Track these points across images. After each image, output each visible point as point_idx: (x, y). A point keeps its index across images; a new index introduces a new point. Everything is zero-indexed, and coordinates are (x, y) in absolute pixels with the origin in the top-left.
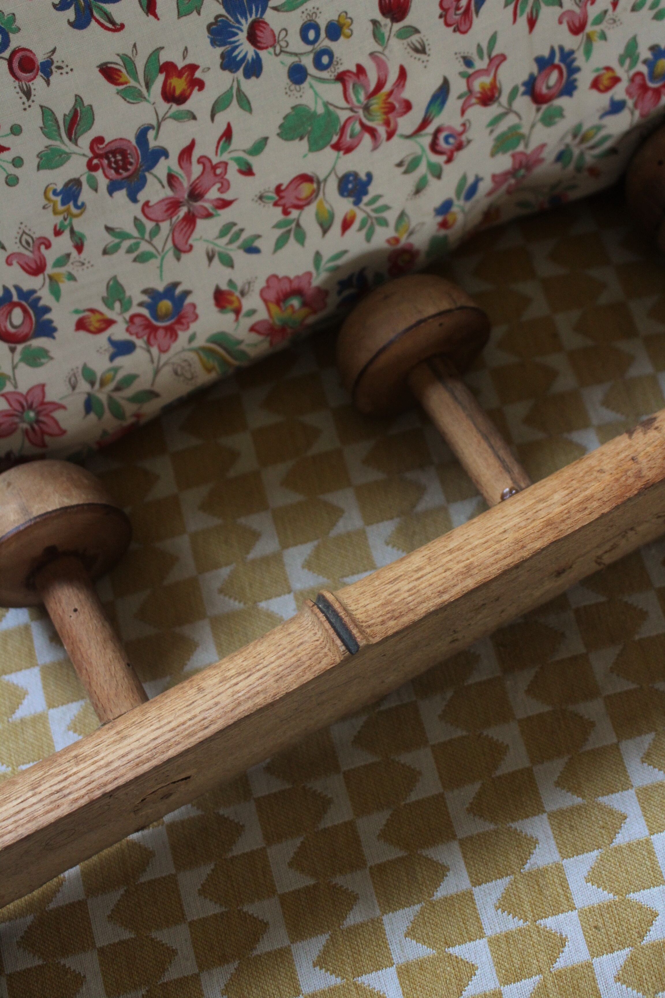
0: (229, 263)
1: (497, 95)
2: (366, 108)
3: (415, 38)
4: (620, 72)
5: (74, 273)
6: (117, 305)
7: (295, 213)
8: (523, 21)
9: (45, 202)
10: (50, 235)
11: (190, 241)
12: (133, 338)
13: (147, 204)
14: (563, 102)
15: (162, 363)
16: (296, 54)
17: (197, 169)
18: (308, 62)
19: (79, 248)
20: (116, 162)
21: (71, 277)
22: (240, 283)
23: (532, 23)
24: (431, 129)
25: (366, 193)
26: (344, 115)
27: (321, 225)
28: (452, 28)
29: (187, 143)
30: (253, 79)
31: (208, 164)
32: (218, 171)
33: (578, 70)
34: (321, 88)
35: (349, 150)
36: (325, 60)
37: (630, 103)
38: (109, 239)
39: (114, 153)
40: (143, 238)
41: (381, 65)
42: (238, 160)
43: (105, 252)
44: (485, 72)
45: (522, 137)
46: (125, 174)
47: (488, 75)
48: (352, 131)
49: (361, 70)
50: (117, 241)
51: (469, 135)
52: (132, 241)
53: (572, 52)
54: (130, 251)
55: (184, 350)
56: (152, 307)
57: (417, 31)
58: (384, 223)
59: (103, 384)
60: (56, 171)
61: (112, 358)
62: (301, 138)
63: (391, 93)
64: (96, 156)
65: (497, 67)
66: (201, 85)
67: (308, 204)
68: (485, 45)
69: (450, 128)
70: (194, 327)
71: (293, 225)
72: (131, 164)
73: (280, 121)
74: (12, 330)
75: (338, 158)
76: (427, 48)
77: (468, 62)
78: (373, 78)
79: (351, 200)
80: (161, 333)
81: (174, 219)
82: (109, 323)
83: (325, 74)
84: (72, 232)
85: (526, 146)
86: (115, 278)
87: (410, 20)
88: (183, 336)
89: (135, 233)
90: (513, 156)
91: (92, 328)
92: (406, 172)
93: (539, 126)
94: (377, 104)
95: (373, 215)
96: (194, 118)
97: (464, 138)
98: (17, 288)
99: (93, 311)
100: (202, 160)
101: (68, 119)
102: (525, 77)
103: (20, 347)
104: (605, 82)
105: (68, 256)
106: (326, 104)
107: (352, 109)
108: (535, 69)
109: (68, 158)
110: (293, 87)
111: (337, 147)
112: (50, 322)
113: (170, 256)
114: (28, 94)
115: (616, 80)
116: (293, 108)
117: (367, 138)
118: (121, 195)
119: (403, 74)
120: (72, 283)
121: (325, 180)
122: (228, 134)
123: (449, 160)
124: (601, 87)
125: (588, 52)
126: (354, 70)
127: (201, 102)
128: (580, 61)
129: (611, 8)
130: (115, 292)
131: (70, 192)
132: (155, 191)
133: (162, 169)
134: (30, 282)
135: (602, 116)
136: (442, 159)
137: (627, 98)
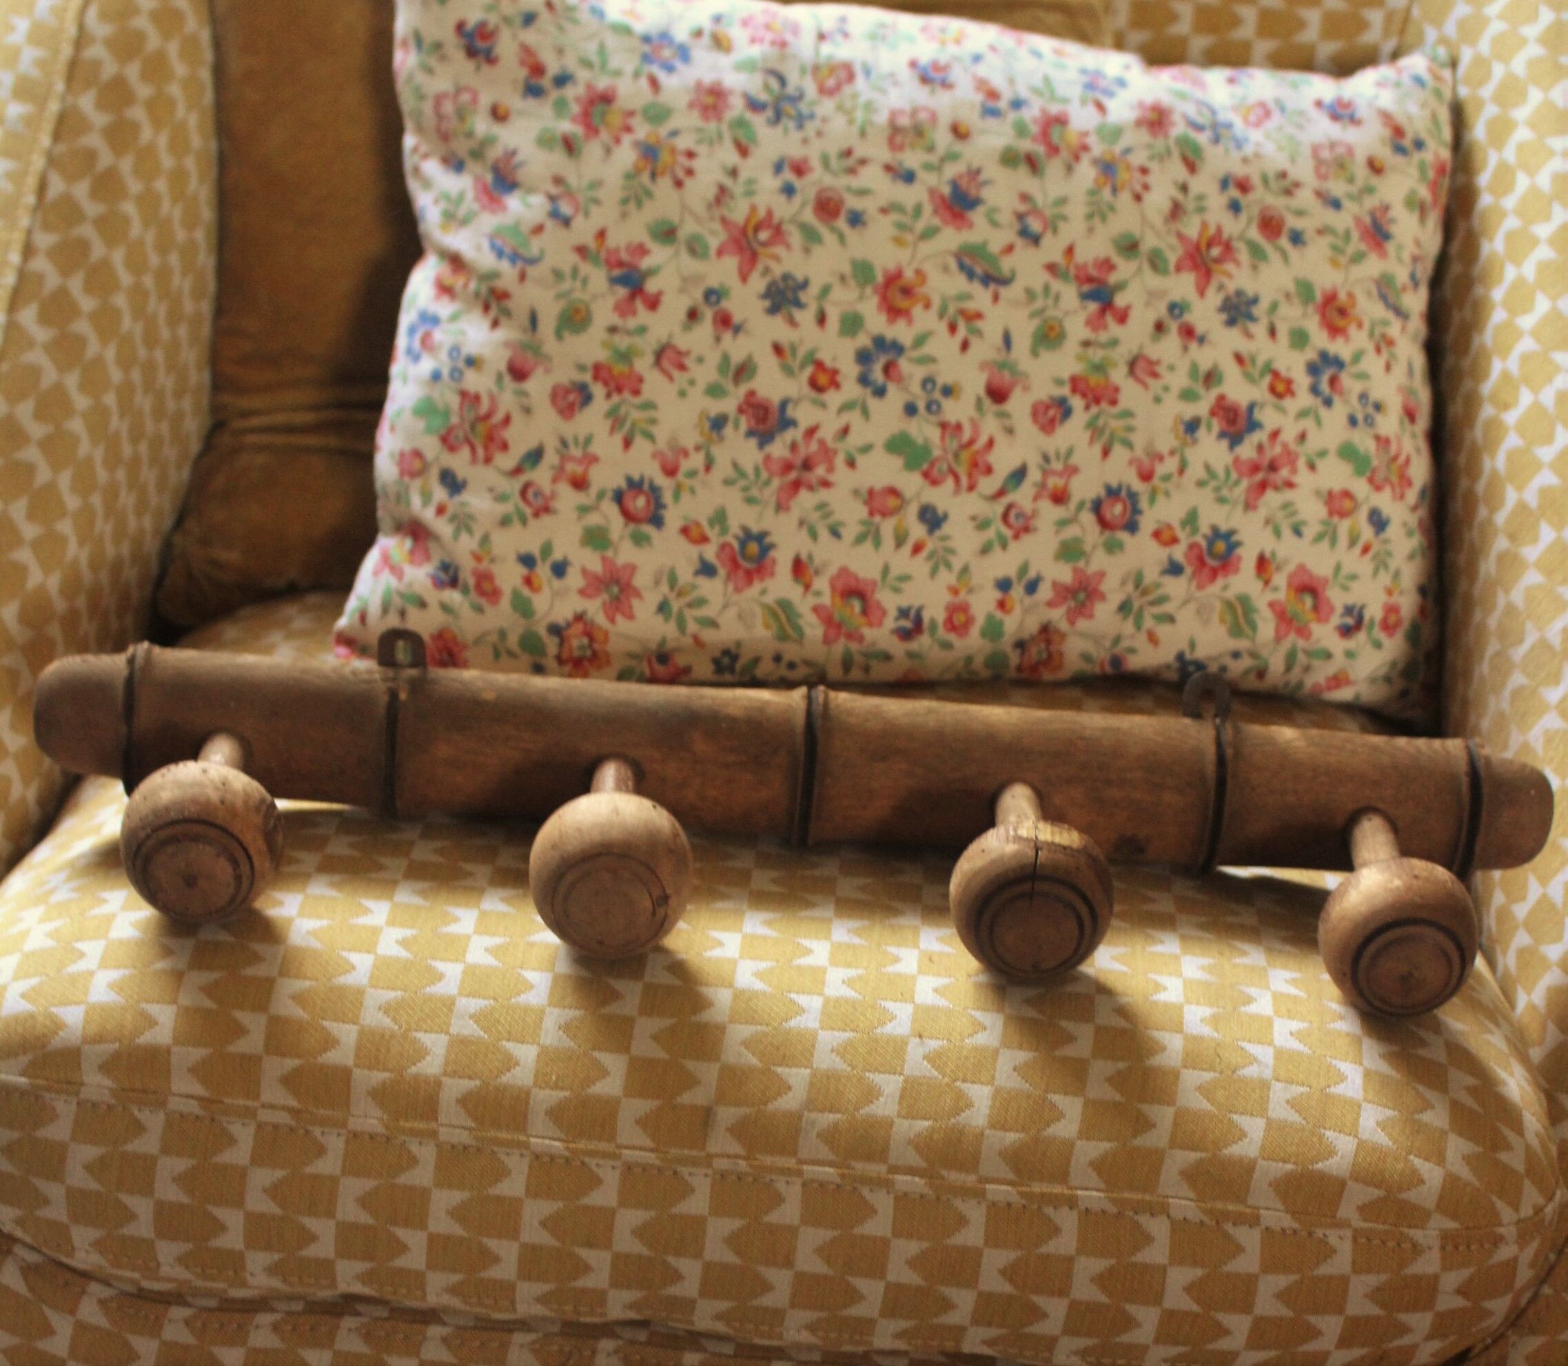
0: (814, 535)
1: (1066, 500)
2: (956, 455)
3: (1007, 422)
4: (1180, 534)
5: (696, 487)
6: (717, 528)
7: (877, 519)
8: (1097, 447)
9: (697, 422)
10: (691, 449)
11: (791, 503)
12: (719, 565)
13: (769, 456)
14: (1123, 536)
15: (732, 600)
16: (914, 395)
17: (814, 446)
18: (921, 405)
19: (708, 468)
20: (759, 415)
22: (817, 561)
23: (1106, 453)
24: (1005, 500)
25: (939, 528)
26: (937, 453)
27: (896, 539)
28: (1038, 426)
29: (814, 424)
30: (877, 399)
31: (824, 446)
32: (830, 454)
33: (1141, 512)
34: (925, 426)
35: (934, 483)
36: (934, 407)
37: (1188, 570)
38: (731, 472)
39: (760, 407)
40: (756, 484)
41: (975, 426)
42: (847, 452)
43: (725, 482)
44: (1060, 474)
45: (1083, 553)
46: (762, 427)
47: (1062, 478)
48: (941, 467)
49: (959, 426)
50: (737, 477)
51: (1036, 523)
52: (747, 482)
53: (1137, 494)
54: (742, 490)
55: (753, 599)
56: (743, 543)
57: (1010, 417)
58: (950, 567)
59: (680, 594)
60: (714, 401)
61: (696, 574)
62: (900, 456)
63: (977, 452)
64: (747, 403)
65: (1070, 476)
66: (838, 386)
67: (890, 515)
68: (1062, 452)
69: (1021, 507)
70: (769, 583)
71: (874, 528)
72: (768, 421)
73: (888, 437)
74: (633, 510)
75: (924, 486)
76: (1015, 432)
77: (1046, 458)
78: (967, 435)
79: (926, 528)
80: (741, 573)
81: (785, 478)
82: (706, 539)
83: (931, 418)
84: (708, 453)
85: (1087, 565)
86: (723, 507)
87: (1007, 407)
88: (757, 586)
89: (752, 476)
90: (1074, 571)
91: (691, 537)
92: (976, 528)
93: (1101, 550)
94: (965, 456)
95: (941, 552)
96: (825, 408)
97: (1031, 524)
98: (651, 481)
99: (697, 524)
100: (822, 443)
101: (738, 368)
102: (1094, 497)
103: (633, 526)
104: (1166, 537)
105: (697, 471)
106: (926, 440)
107: (944, 451)
108: (1103, 495)
109: (727, 396)
110: (904, 417)
111: (926, 475)
112: (663, 517)
113: (771, 508)
114: (718, 339)
115: (1176, 540)
116: (900, 432)
117: (951, 480)
118: (753, 441)
120: (691, 495)
121: (910, 501)
122: (845, 431)
123: (1016, 536)
124: (1161, 540)
125: (1152, 501)
126: (954, 423)
127: (834, 398)
128: (1143, 504)
129: (1176, 475)
130: (720, 518)
131: (718, 423)
132: (778, 449)
133: (790, 435)
134: (661, 480)
135: (1162, 573)
136: (1009, 533)
137: (1185, 563)
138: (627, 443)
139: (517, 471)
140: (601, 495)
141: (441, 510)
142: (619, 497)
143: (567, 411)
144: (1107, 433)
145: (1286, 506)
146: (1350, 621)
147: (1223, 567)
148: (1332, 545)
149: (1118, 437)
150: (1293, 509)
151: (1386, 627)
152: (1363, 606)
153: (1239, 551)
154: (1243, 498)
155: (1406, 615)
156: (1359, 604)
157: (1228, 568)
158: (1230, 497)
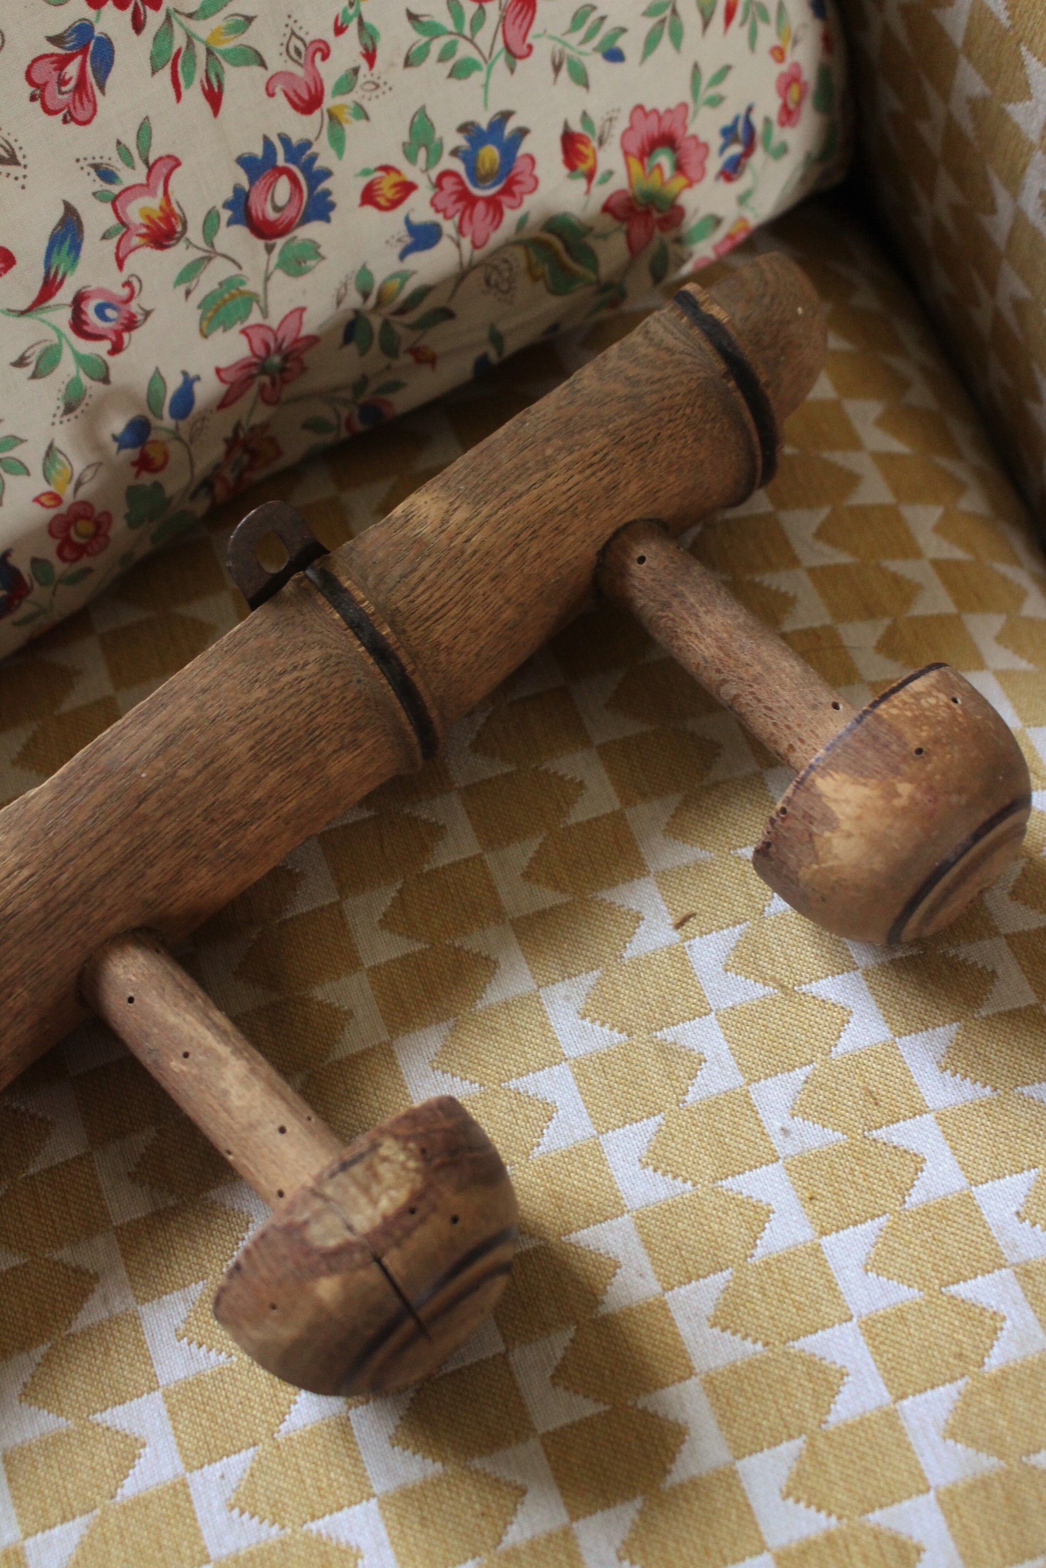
1: (179, 229)
4: (411, 173)
8: (194, 95)
14: (312, 231)
23: (214, 98)
24: (65, 295)
28: (60, 116)
33: (327, 174)
37: (449, 227)
44: (146, 188)
45: (251, 298)
47: (154, 194)
51: (144, 301)
53: (306, 145)
58: (22, 469)
65: (167, 177)
68: (131, 143)
69: (101, 291)
76: (19, 155)
77: (106, 174)
85: (266, 313)
90: (246, 333)
92: (35, 375)
93: (279, 277)
97: (134, 307)
102: (228, 194)
104: (387, 191)
108: (244, 180)
115: (407, 188)
123: (117, 348)
124: (382, 201)
125: (338, 142)
128: (326, 158)
129: (364, 64)
135: (403, 256)
136: (102, 348)
137: (439, 218)
144: (201, 52)
145: (580, 18)
146: (736, 149)
147: (507, 191)
148: (677, 38)
149: (225, 54)
150: (594, 16)
151: (788, 115)
152: (750, 110)
153: (526, 147)
154: (500, 45)
155: (809, 75)
156: (742, 112)
157: (516, 189)
158: (475, 55)
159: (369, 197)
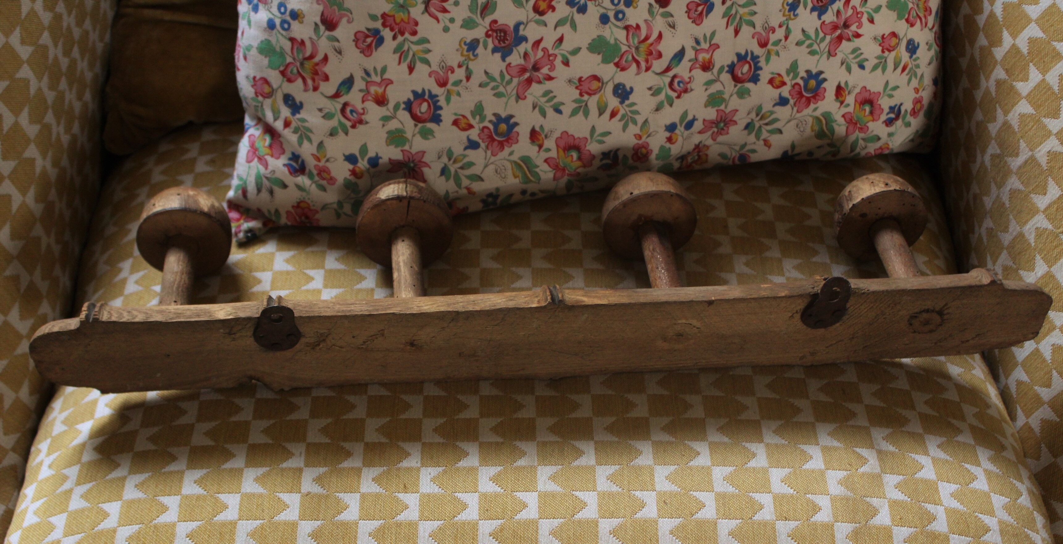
0: (543, 114)
1: (711, 67)
2: (637, 48)
3: (670, 19)
4: (786, 79)
5: (461, 92)
6: (478, 117)
7: (586, 97)
8: (731, 29)
9: (458, 47)
10: (455, 66)
11: (526, 94)
12: (480, 141)
13: (509, 65)
14: (750, 85)
15: (491, 161)
16: (605, 8)
17: (540, 54)
18: (611, 14)
19: (468, 78)
20: (500, 36)
21: (459, 94)
22: (546, 129)
23: (737, 32)
24: (671, 74)
25: (628, 99)
26: (624, 48)
27: (599, 109)
28: (691, 20)
29: (539, 38)
30: (581, 14)
31: (547, 53)
32: (551, 58)
33: (761, 69)
34: (615, 30)
35: (623, 69)
36: (620, 16)
37: (792, 102)
38: (484, 78)
39: (501, 31)
40: (502, 84)
41: (649, 28)
42: (563, 56)
43: (481, 85)
44: (707, 51)
45: (724, 100)
46: (503, 45)
47: (708, 53)
48: (627, 58)
49: (638, 27)
50: (488, 81)
51: (692, 85)
52: (497, 84)
53: (758, 57)
54: (493, 89)
55: (505, 159)
56: (496, 125)
57: (672, 16)
58: (635, 123)
59: (455, 161)
60: (469, 32)
61: (466, 149)
62: (599, 54)
63: (651, 44)
64: (491, 30)
65: (714, 50)
66: (553, 9)
67: (594, 94)
68: (708, 36)
69: (681, 77)
70: (515, 147)
71: (584, 104)
72: (507, 40)
73: (590, 41)
74: (419, 114)
75: (616, 72)
76: (676, 26)
77: (697, 42)
78: (643, 33)
79: (619, 100)
80: (495, 144)
81: (521, 78)
82: (471, 127)
83: (618, 23)
84: (467, 68)
85: (726, 107)
86: (480, 102)
87: (669, 9)
88: (507, 150)
89: (498, 79)
90: (717, 111)
91: (460, 126)
92: (652, 95)
93: (735, 96)
94: (643, 47)
95: (630, 114)
96: (546, 25)
97: (689, 86)
98: (430, 92)
99: (464, 116)
100: (545, 50)
101: (483, 5)
102: (729, 62)
103: (420, 125)
104: (777, 82)
105: (461, 81)
106: (616, 39)
107: (629, 46)
108: (735, 60)
109: (477, 27)
110: (601, 25)
111: (617, 65)
112: (440, 115)
113: (513, 98)
115: (784, 84)
116: (598, 36)
117: (634, 65)
118: (498, 56)
119: (660, 36)
120: (458, 98)
121: (607, 83)
122: (561, 40)
123: (678, 97)
124: (774, 85)
125: (768, 60)
126: (635, 26)
127: (551, 18)
128: (762, 63)
129: (784, 39)
130: (479, 110)
131: (473, 46)
132: (515, 59)
133: (522, 48)
134: (437, 90)
135: (774, 106)
136: (674, 95)
137: (790, 97)
138: (411, 69)
139: (337, 95)
140: (396, 107)
141: (287, 124)
142: (409, 106)
143: (367, 51)
144: (738, 17)
145: (855, 50)
146: (892, 116)
147: (814, 97)
148: (884, 70)
149: (745, 20)
150: (859, 52)
151: (914, 113)
152: (901, 104)
153: (825, 85)
154: (827, 50)
155: (925, 102)
156: (899, 104)
157: (817, 97)
158: (818, 50)
159: (771, 82)
